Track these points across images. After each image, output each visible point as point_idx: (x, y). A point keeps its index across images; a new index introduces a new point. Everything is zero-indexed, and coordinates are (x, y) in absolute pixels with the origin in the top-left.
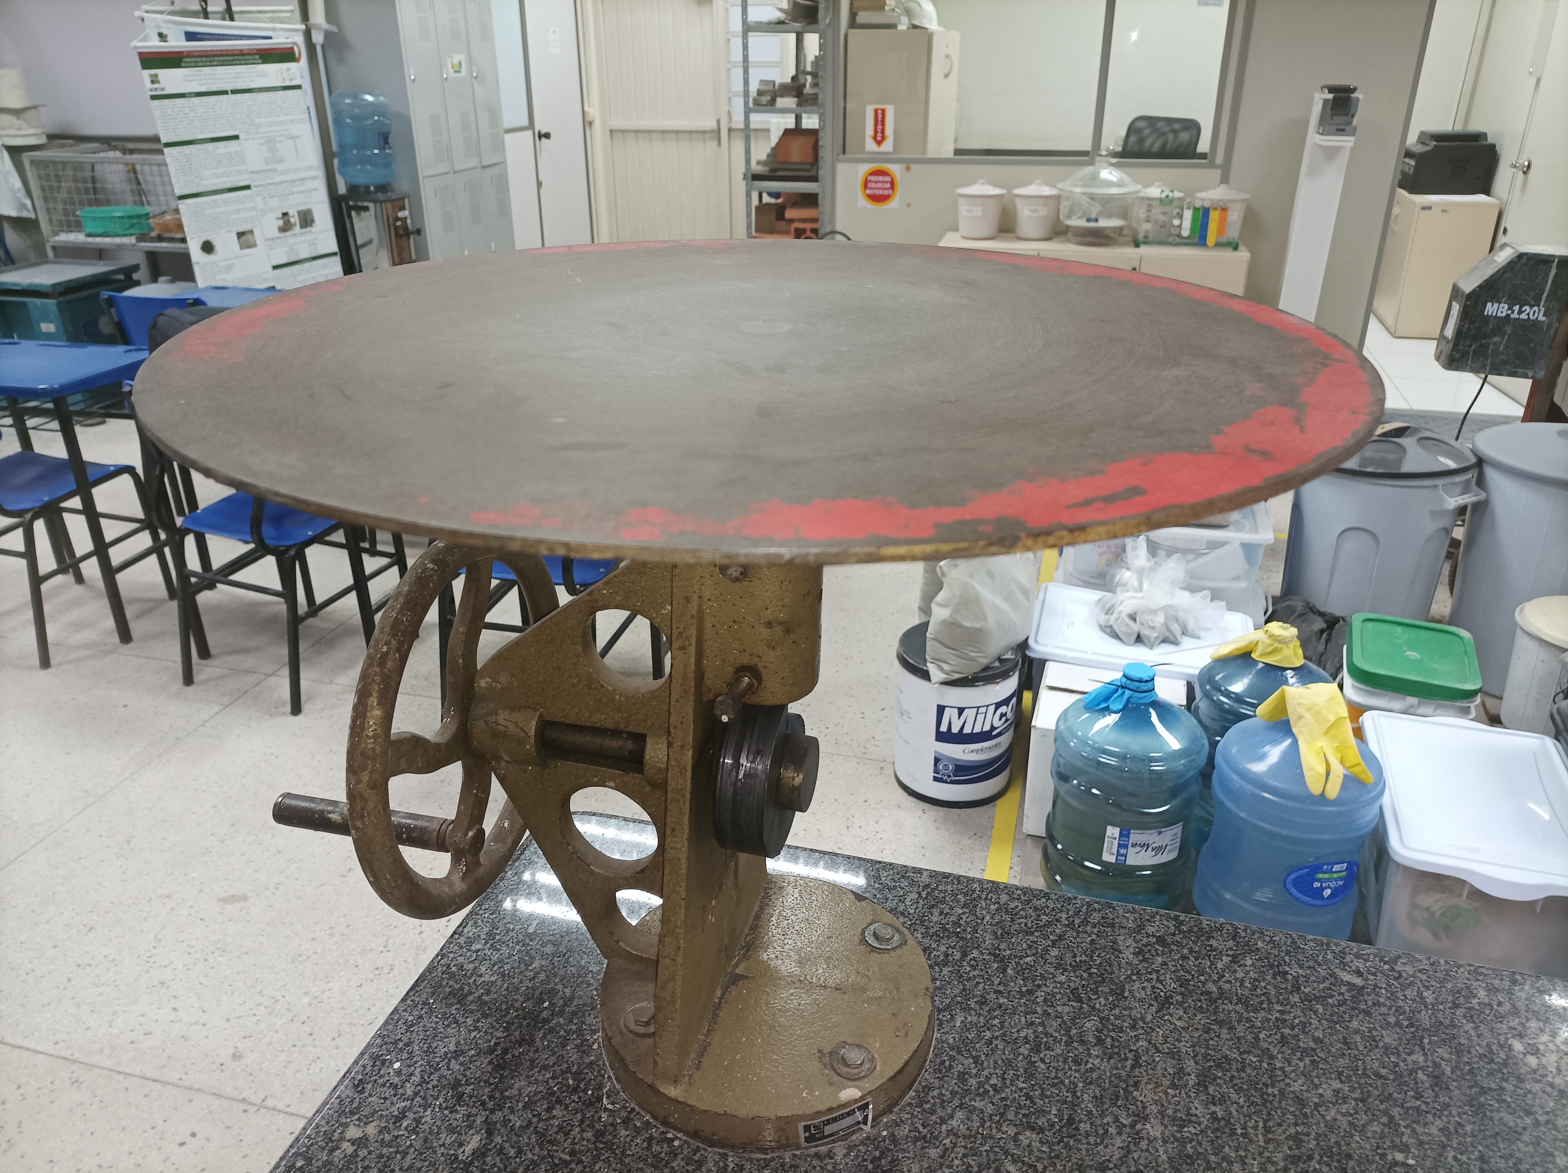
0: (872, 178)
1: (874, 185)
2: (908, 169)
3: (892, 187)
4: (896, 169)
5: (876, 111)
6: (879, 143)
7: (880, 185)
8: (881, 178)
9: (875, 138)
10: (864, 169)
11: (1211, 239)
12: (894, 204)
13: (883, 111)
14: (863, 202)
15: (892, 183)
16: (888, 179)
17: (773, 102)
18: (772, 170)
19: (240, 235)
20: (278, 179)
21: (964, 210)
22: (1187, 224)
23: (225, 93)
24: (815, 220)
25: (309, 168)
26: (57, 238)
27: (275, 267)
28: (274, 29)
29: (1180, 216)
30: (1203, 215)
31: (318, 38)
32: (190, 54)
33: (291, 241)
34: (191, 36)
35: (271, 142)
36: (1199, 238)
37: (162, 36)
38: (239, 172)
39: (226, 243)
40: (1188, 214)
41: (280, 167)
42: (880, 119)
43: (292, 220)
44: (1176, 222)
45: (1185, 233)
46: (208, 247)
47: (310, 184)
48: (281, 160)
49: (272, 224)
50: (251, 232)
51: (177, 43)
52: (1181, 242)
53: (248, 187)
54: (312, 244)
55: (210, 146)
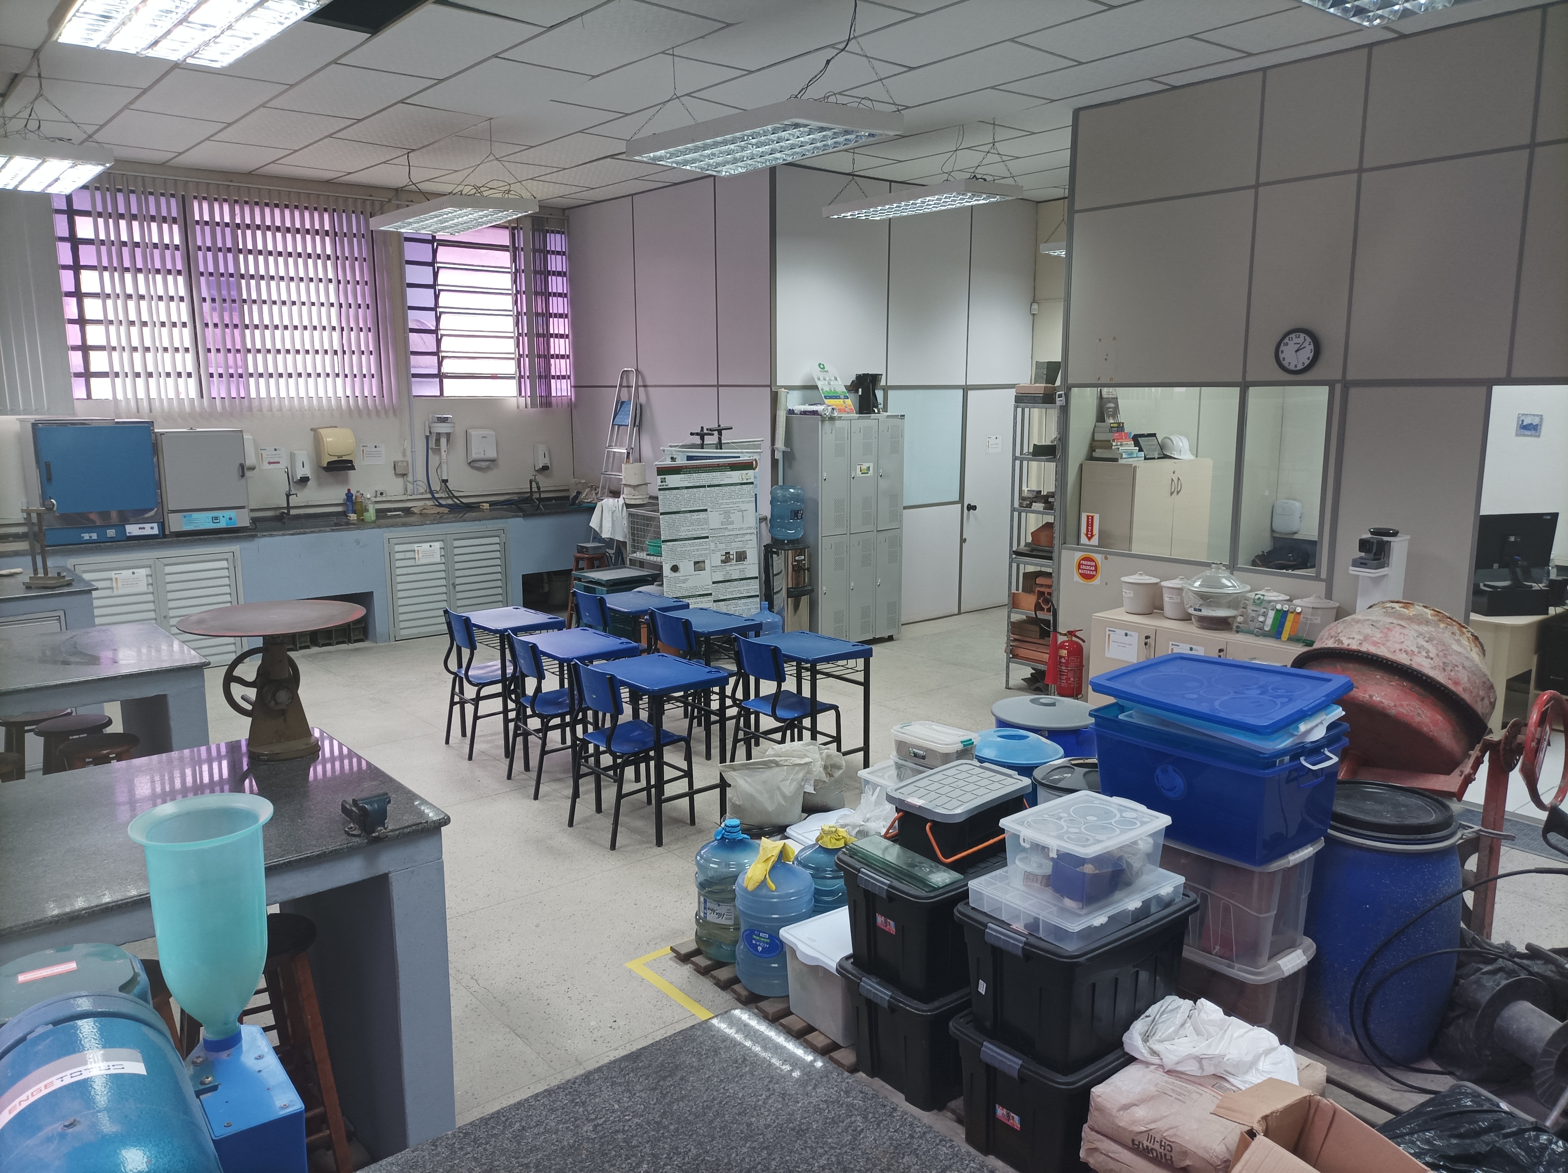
0: (1084, 562)
1: (1084, 567)
2: (1106, 558)
3: (1096, 570)
4: (1098, 558)
5: (1088, 517)
6: (1089, 539)
7: (1088, 568)
8: (1089, 563)
9: (1087, 535)
10: (1079, 555)
11: (1285, 635)
12: (1097, 581)
13: (1092, 517)
14: (1077, 578)
15: (1096, 566)
16: (1093, 564)
17: (1030, 506)
18: (1032, 550)
19: (696, 563)
20: (727, 533)
21: (1128, 594)
22: (1269, 621)
23: (704, 486)
24: (1050, 586)
25: (750, 528)
26: (635, 555)
27: (714, 583)
28: (742, 453)
29: (1265, 615)
30: (1282, 616)
31: (778, 456)
32: (686, 467)
33: (728, 568)
34: (689, 458)
35: (727, 513)
36: (1276, 633)
37: (673, 459)
38: (703, 529)
39: (687, 567)
40: (1271, 614)
41: (730, 527)
42: (1090, 524)
43: (731, 557)
44: (1261, 619)
45: (1267, 628)
46: (675, 569)
47: (748, 537)
48: (732, 523)
49: (717, 559)
50: (704, 562)
51: (681, 461)
52: (1266, 635)
53: (707, 537)
54: (742, 571)
55: (688, 515)
